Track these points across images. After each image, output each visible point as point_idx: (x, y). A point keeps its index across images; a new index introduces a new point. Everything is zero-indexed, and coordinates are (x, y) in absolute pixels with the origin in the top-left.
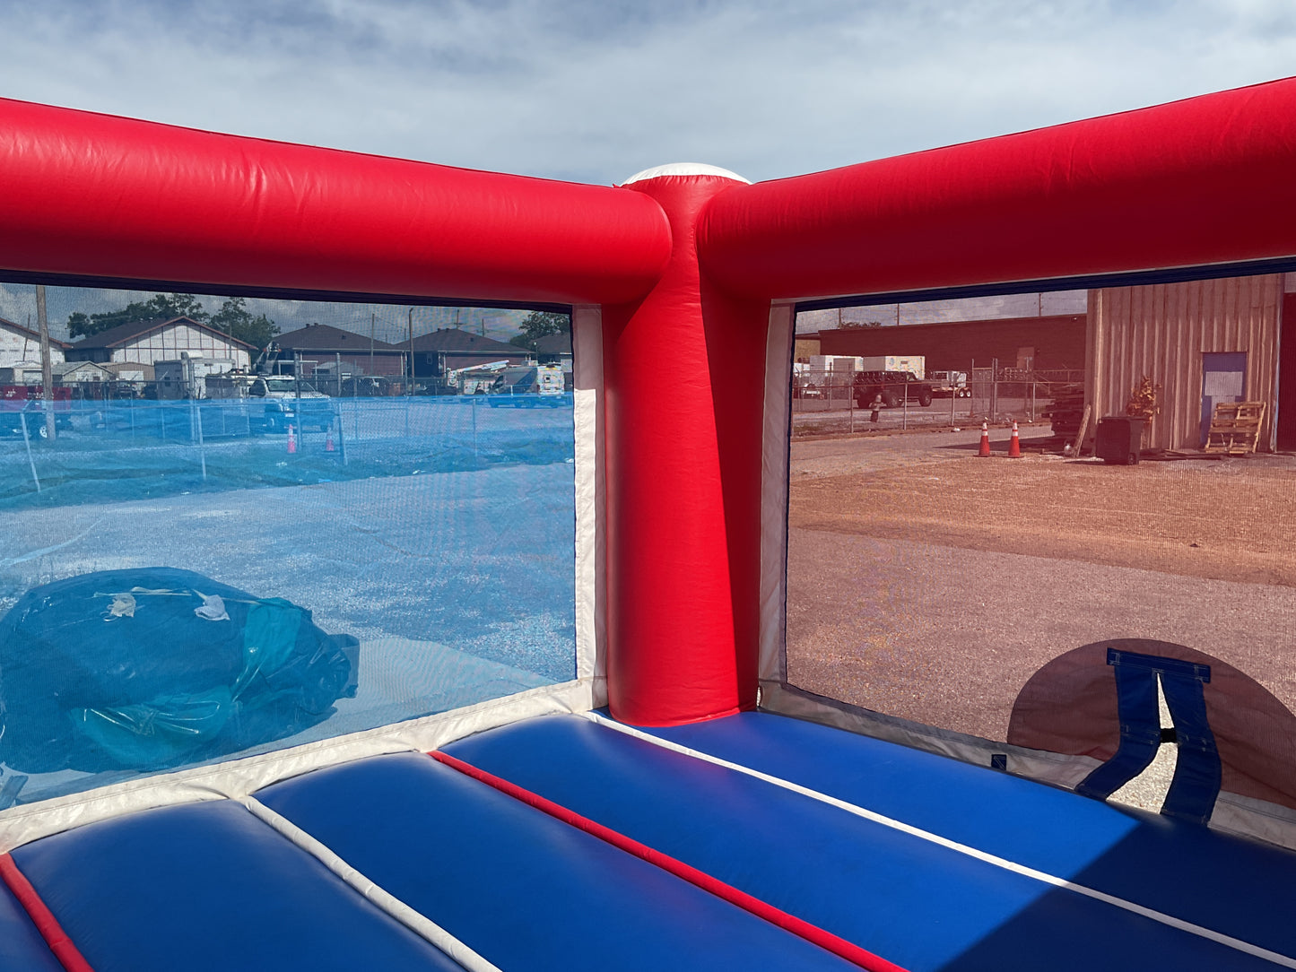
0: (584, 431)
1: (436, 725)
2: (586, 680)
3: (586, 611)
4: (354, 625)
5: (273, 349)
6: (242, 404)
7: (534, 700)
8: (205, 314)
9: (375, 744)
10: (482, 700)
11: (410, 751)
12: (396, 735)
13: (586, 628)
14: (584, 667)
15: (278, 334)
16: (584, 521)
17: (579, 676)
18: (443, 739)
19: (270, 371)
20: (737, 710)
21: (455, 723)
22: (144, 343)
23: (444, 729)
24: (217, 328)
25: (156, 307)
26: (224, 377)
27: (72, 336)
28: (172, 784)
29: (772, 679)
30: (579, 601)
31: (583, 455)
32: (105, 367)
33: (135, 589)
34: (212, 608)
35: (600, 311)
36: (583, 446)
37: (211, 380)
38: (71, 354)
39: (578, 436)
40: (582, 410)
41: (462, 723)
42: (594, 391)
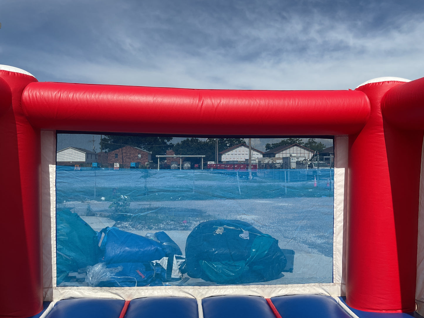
0: (339, 184)
1: (271, 289)
2: (338, 284)
3: (338, 256)
4: (309, 247)
5: (316, 153)
6: (307, 170)
7: (313, 288)
8: (303, 143)
9: (247, 291)
10: (290, 283)
11: (260, 296)
12: (255, 289)
13: (338, 263)
14: (337, 278)
15: (325, 148)
16: (338, 220)
17: (334, 282)
18: (274, 295)
19: (315, 160)
20: (400, 311)
21: (279, 290)
22: (284, 152)
23: (274, 291)
24: (306, 147)
25: (289, 141)
26: (301, 162)
27: (266, 150)
28: (179, 290)
29: (421, 300)
30: (335, 251)
31: (338, 193)
32: (273, 159)
33: (225, 226)
34: (245, 235)
35: (348, 138)
36: (338, 190)
37: (298, 163)
38: (265, 155)
39: (335, 186)
40: (338, 176)
41: (282, 290)
42: (344, 168)
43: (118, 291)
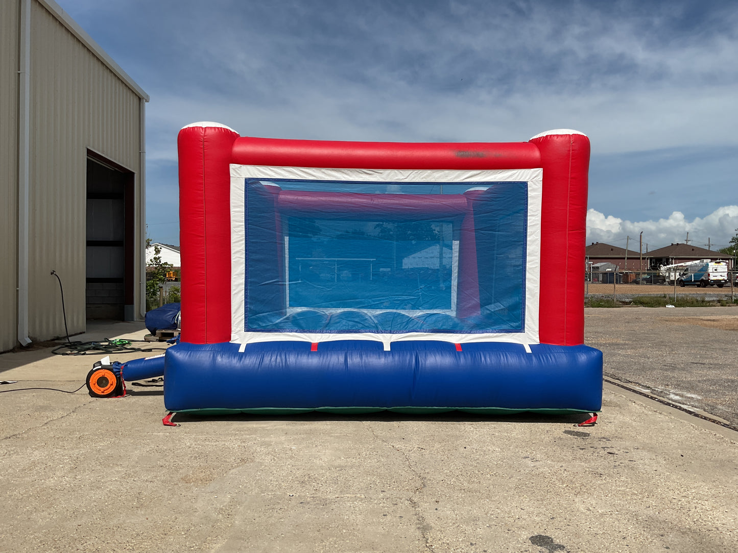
43: (324, 310)
